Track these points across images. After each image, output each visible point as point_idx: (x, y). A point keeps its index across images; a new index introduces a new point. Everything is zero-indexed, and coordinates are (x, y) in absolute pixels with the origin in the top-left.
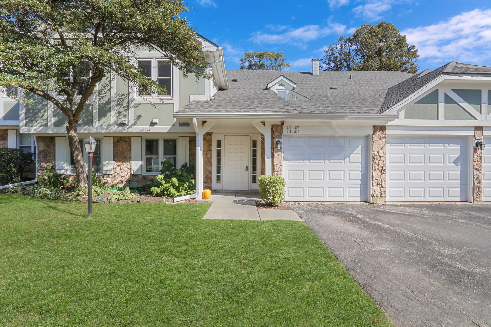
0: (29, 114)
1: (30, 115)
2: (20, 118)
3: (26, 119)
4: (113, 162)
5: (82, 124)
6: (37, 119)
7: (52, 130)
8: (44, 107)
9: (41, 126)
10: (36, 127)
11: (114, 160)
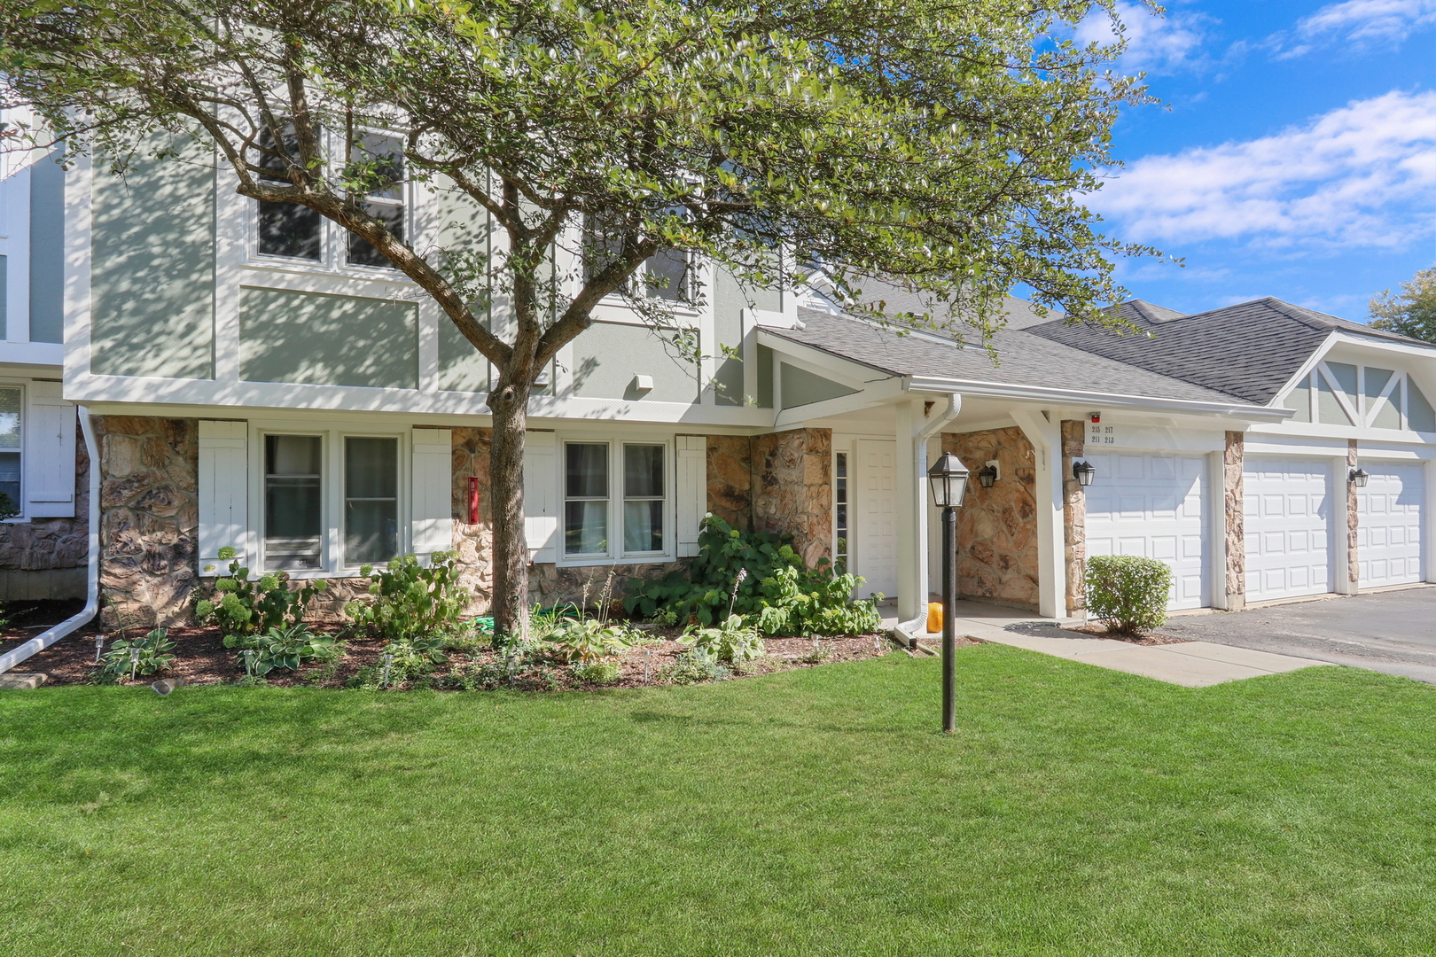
0: (119, 316)
1: (122, 321)
2: (68, 332)
3: (95, 337)
4: (451, 521)
5: (373, 375)
6: (162, 339)
7: (239, 394)
8: (195, 295)
9: (180, 374)
10: (155, 378)
11: (456, 516)
